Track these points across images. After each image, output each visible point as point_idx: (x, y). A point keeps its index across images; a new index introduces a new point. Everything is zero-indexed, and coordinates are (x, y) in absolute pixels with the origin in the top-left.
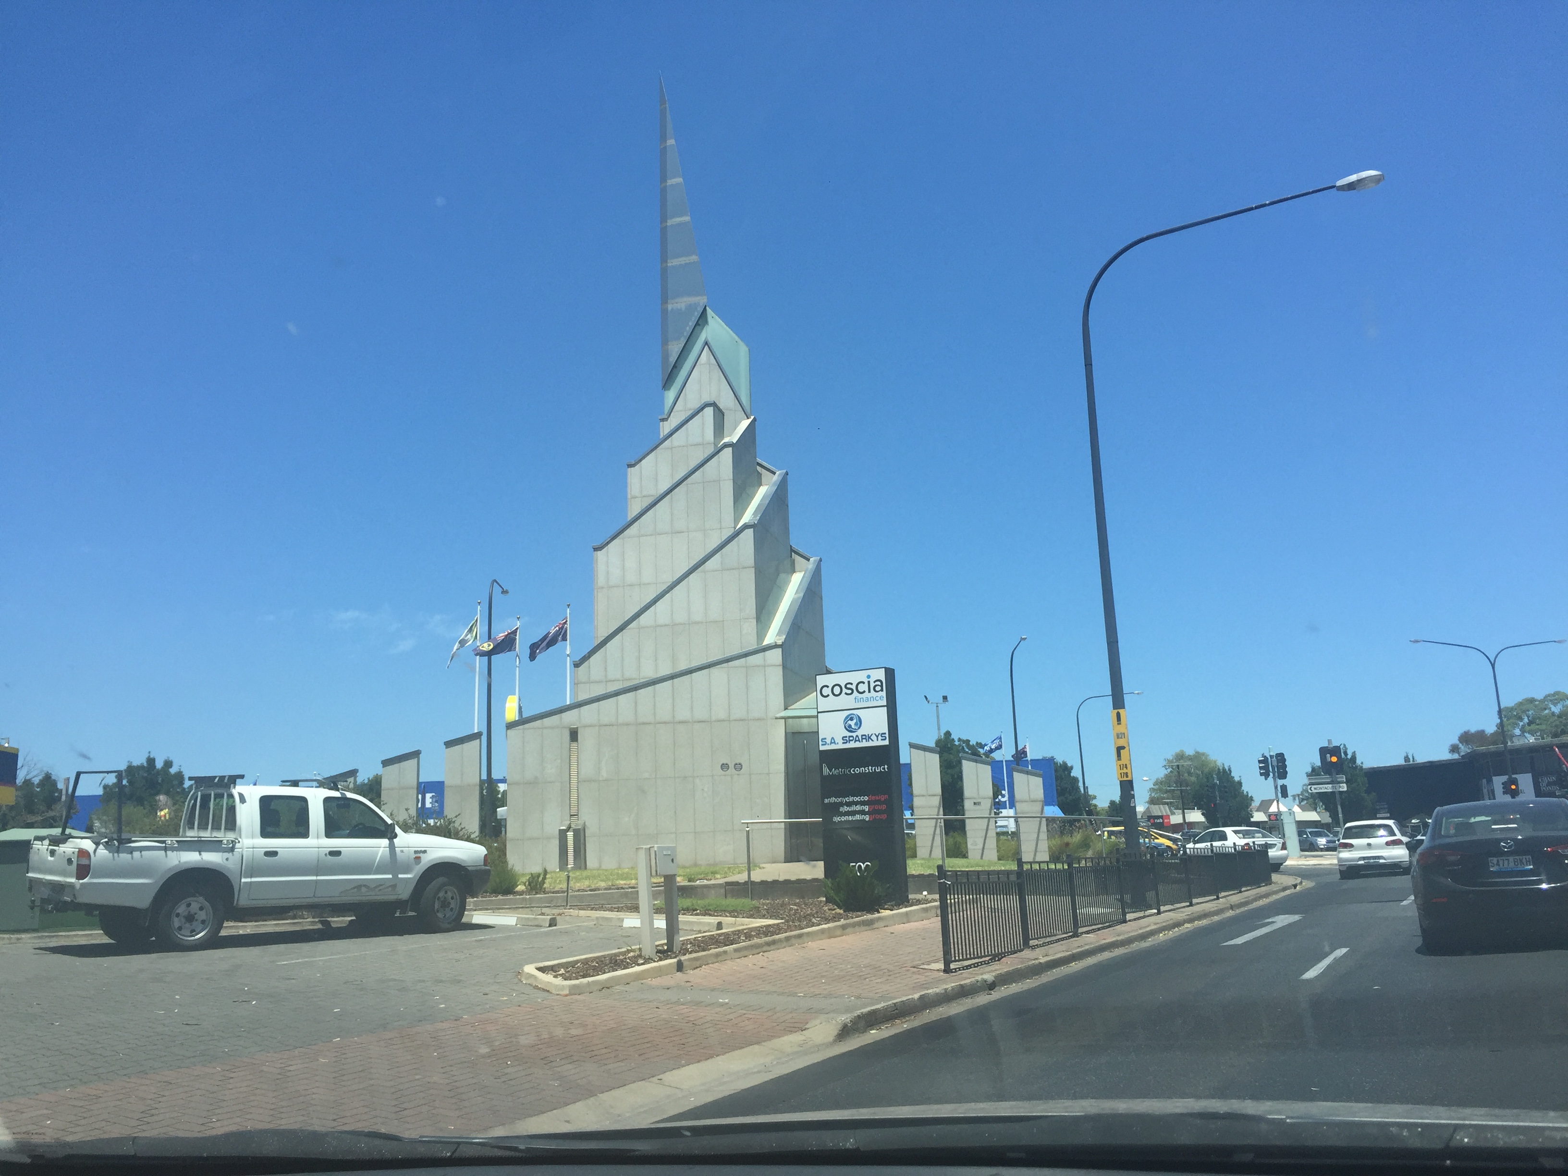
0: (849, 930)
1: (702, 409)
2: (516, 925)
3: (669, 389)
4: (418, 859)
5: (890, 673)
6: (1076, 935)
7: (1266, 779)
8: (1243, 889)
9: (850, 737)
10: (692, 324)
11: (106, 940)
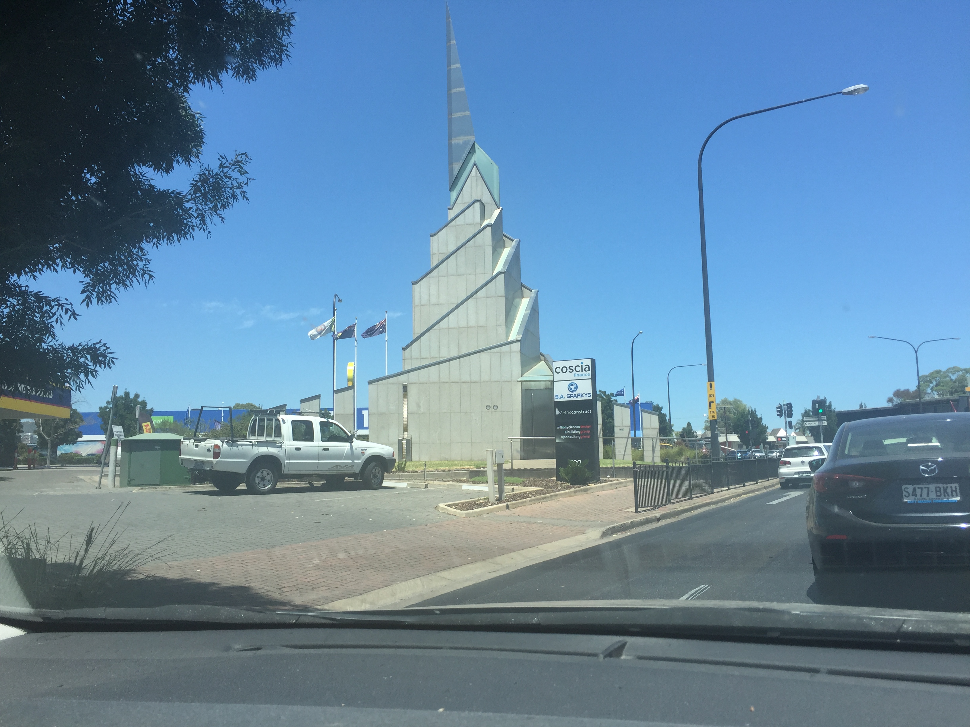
0: (577, 493)
1: (473, 203)
2: (407, 487)
3: (453, 191)
4: (363, 453)
5: (593, 361)
6: (691, 498)
7: (780, 418)
8: (770, 479)
9: (571, 395)
10: (466, 152)
11: (216, 489)
